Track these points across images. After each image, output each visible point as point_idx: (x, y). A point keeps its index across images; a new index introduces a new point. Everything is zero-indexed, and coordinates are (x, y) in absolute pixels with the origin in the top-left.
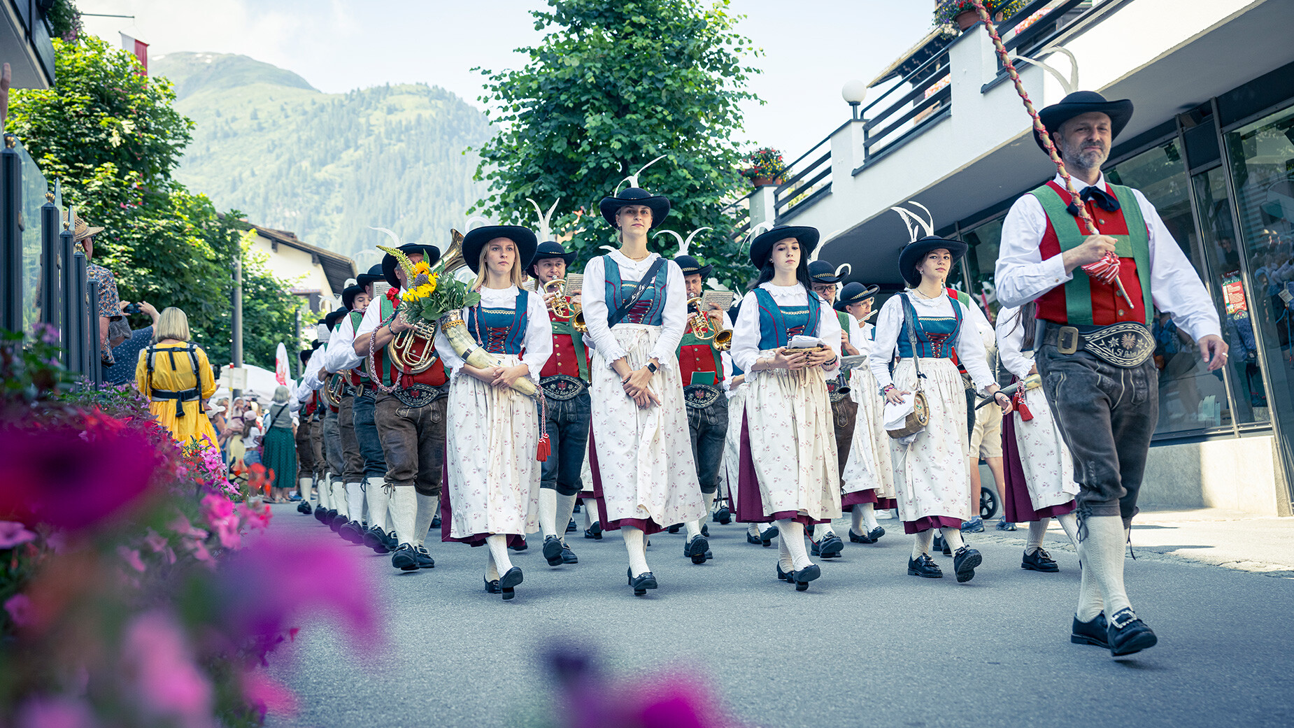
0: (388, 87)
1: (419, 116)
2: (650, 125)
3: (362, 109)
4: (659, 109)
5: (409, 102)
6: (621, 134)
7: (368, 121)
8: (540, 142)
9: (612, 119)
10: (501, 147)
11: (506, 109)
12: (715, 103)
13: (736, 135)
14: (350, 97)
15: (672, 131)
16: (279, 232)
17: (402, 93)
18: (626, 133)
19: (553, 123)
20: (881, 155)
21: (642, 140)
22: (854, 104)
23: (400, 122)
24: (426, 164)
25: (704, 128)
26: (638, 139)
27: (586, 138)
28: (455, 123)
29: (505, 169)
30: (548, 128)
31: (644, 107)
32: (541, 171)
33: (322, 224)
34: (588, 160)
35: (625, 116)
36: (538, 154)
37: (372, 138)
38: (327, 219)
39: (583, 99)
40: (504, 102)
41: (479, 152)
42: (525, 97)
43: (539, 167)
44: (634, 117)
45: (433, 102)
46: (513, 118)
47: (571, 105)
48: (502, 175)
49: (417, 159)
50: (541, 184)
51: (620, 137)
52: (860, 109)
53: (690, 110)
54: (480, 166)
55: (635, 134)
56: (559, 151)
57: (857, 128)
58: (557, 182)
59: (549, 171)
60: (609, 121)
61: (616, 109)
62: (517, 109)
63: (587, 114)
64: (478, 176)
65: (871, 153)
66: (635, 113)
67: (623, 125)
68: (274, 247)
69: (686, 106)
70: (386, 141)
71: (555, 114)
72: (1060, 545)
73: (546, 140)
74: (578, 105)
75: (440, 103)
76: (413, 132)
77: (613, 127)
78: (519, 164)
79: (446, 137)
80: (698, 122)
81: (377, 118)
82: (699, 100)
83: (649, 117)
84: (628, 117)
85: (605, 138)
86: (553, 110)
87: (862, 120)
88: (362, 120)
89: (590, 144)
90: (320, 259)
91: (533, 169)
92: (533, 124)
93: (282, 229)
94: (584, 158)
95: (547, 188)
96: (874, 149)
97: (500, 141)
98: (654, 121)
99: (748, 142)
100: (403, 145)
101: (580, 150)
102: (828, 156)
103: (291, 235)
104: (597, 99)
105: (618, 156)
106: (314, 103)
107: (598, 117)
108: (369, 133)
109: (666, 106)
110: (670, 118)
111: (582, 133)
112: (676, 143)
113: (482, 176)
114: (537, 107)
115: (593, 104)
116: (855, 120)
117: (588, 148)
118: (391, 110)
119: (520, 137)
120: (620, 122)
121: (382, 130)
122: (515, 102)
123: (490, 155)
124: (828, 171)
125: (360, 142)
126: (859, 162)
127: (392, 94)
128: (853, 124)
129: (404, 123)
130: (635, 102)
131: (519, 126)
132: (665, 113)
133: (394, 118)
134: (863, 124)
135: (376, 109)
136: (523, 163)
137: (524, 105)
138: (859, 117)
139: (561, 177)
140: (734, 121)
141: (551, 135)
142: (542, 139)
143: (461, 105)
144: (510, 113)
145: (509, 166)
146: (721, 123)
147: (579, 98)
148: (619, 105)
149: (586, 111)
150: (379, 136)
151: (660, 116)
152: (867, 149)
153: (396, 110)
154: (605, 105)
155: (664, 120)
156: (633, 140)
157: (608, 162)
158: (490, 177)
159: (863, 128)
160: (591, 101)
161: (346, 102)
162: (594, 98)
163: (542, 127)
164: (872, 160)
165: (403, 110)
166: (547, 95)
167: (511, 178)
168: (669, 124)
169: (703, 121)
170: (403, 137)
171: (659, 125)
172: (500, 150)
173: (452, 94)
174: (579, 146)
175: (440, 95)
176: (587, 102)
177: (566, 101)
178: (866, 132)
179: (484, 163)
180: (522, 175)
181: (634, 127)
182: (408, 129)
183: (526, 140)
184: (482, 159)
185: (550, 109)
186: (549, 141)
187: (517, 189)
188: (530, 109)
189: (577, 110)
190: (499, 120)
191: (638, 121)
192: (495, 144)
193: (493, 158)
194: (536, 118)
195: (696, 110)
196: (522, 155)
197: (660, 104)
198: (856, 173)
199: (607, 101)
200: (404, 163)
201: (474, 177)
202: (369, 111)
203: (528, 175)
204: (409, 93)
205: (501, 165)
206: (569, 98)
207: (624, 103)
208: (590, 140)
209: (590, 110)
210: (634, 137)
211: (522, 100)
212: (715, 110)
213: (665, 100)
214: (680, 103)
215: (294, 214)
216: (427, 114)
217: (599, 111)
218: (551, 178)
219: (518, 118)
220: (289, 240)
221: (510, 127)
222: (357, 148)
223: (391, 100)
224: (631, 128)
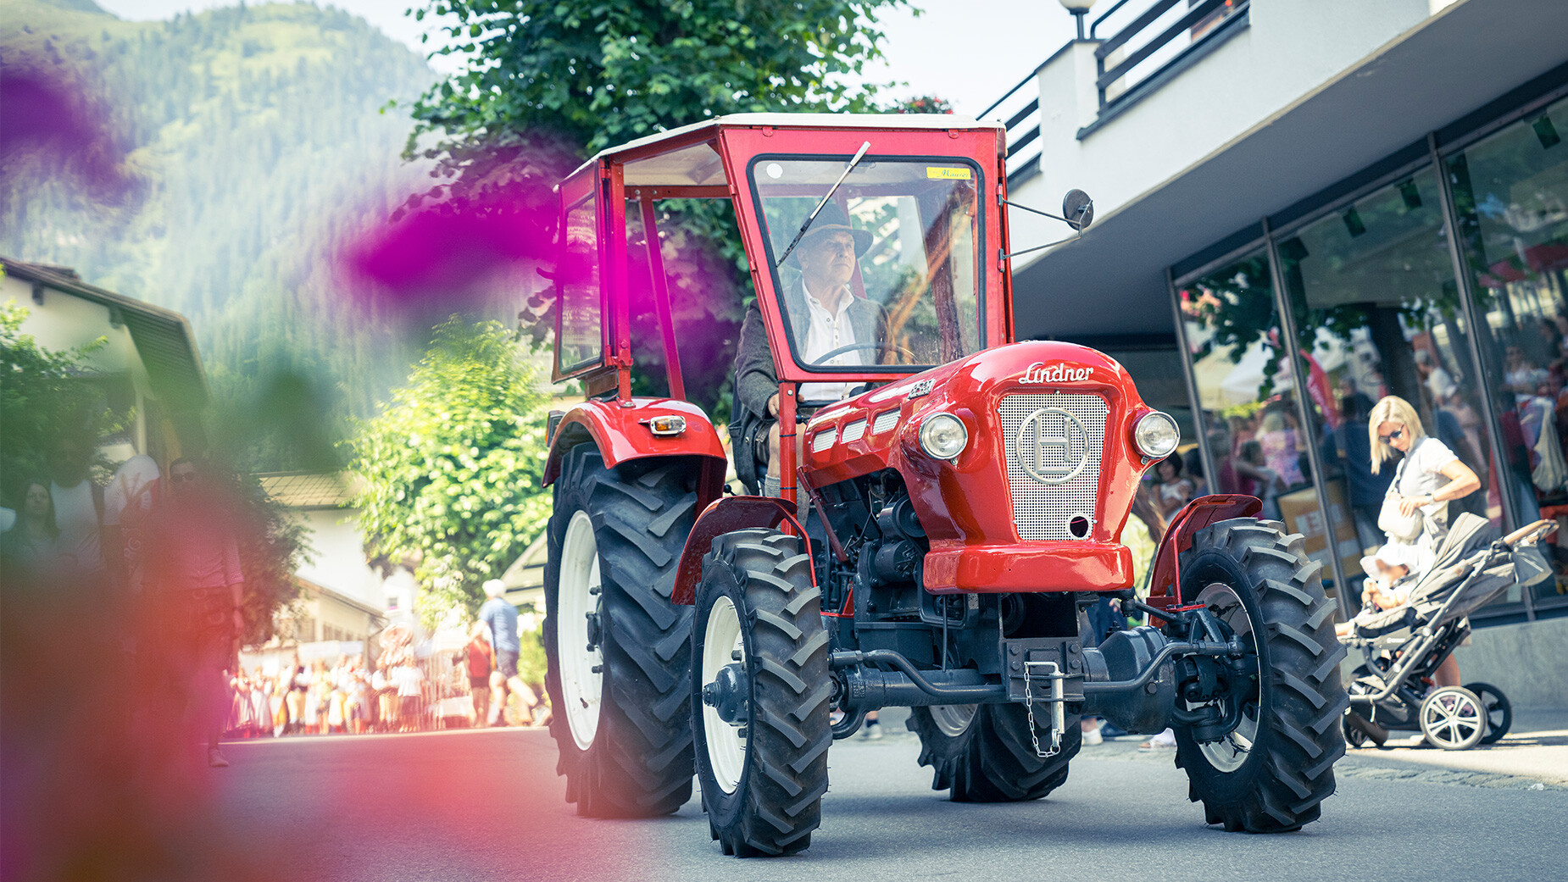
0: (243, 9)
1: (302, 62)
2: (716, 59)
3: (197, 48)
4: (732, 25)
5: (282, 34)
6: (665, 72)
7: (208, 70)
8: (520, 91)
9: (649, 45)
10: (450, 101)
11: (456, 32)
12: (833, 15)
13: (873, 71)
14: (173, 26)
15: (756, 66)
16: (47, 268)
17: (268, 19)
18: (675, 71)
19: (543, 57)
20: (1128, 100)
21: (705, 83)
22: (1079, 12)
23: (267, 72)
24: (316, 148)
25: (812, 59)
26: (698, 82)
27: (603, 82)
28: (368, 73)
29: (458, 138)
30: (533, 66)
31: (704, 26)
32: (525, 142)
33: (127, 258)
34: (606, 122)
35: (671, 41)
36: (519, 112)
37: (216, 102)
38: (136, 250)
39: (597, 12)
40: (453, 19)
41: (411, 110)
42: (491, 10)
43: (522, 135)
44: (688, 42)
45: (328, 34)
46: (470, 48)
47: (575, 24)
48: (452, 149)
49: (300, 138)
50: (524, 164)
51: (665, 76)
52: (1088, 20)
53: (788, 29)
54: (413, 136)
55: (690, 73)
56: (555, 105)
57: (1084, 56)
58: (552, 162)
59: (537, 141)
60: (645, 50)
61: (656, 29)
62: (476, 32)
63: (606, 38)
64: (410, 154)
65: (1109, 97)
66: (689, 35)
67: (667, 58)
68: (38, 297)
69: (781, 23)
70: (241, 106)
71: (546, 42)
72: (1457, 777)
73: (530, 87)
74: (589, 24)
75: (340, 37)
76: (291, 89)
77: (651, 62)
78: (483, 130)
79: (352, 98)
80: (802, 49)
81: (225, 64)
82: (803, 12)
83: (713, 42)
84: (678, 43)
85: (636, 82)
86: (543, 33)
87: (1093, 40)
88: (197, 69)
89: (610, 93)
90: (123, 312)
91: (508, 139)
92: (506, 60)
93: (50, 263)
94: (598, 119)
95: (537, 171)
96: (1116, 89)
97: (447, 90)
98: (724, 50)
99: (893, 84)
100: (273, 113)
101: (593, 106)
102: (1034, 106)
103: (69, 273)
104: (622, 12)
105: (662, 111)
106: (106, 37)
107: (624, 43)
108: (211, 92)
109: (744, 22)
110: (750, 44)
111: (594, 74)
112: (764, 89)
113: (416, 152)
114: (512, 28)
115: (615, 22)
116: (1081, 39)
117: (607, 101)
118: (250, 50)
119: (485, 82)
120: (662, 51)
121: (235, 85)
122: (473, 18)
123: (431, 115)
124: (1035, 133)
125: (194, 108)
126: (1089, 112)
127: (251, 21)
128: (1077, 48)
129: (275, 73)
130: (691, 18)
131: (480, 62)
132: (745, 31)
133: (256, 65)
134: (1093, 47)
135: (222, 47)
136: (491, 128)
137: (489, 25)
138: (1087, 35)
139: (561, 153)
140: (866, 43)
141: (540, 80)
142: (524, 86)
143: (378, 40)
144: (465, 39)
145: (465, 135)
146: (845, 52)
147: (589, 12)
148: (661, 22)
149: (605, 32)
150: (228, 100)
151: (733, 41)
152: (1102, 92)
153: (260, 49)
154: (636, 20)
155: (740, 48)
156: (687, 84)
157: (645, 121)
158: (431, 154)
159: (1096, 54)
160: (612, 15)
161: (167, 36)
162: (616, 10)
163: (523, 64)
164: (1112, 111)
165: (271, 50)
166: (531, 8)
167: (470, 153)
168: (750, 55)
169: (812, 48)
170: (273, 99)
171: (732, 58)
172: (447, 107)
173: (361, 21)
174: (591, 98)
175: (340, 21)
176: (604, 17)
177: (565, 17)
178: (1101, 62)
179: (419, 129)
180: (489, 150)
181: (689, 61)
182: (282, 83)
183: (496, 89)
184: (417, 122)
185: (536, 31)
186: (535, 89)
187: (481, 176)
188: (500, 32)
189: (588, 34)
190: (446, 51)
191: (696, 50)
192: (438, 97)
193: (436, 120)
194: (513, 49)
195: (800, 27)
196: (490, 117)
197: (734, 19)
198: (1084, 135)
199: (638, 14)
200: (277, 145)
201: (403, 156)
202: (209, 52)
203: (500, 151)
204: (283, 18)
205: (450, 132)
206: (571, 11)
207: (667, 17)
208: (610, 87)
209: (612, 31)
210: (690, 78)
211: (486, 17)
212: (832, 27)
213: (741, 12)
214: (770, 17)
215: (73, 240)
216: (318, 56)
217: (626, 33)
218: (541, 155)
219: (480, 48)
220: (64, 282)
221: (465, 64)
222: (189, 119)
223: (250, 32)
224: (684, 65)
